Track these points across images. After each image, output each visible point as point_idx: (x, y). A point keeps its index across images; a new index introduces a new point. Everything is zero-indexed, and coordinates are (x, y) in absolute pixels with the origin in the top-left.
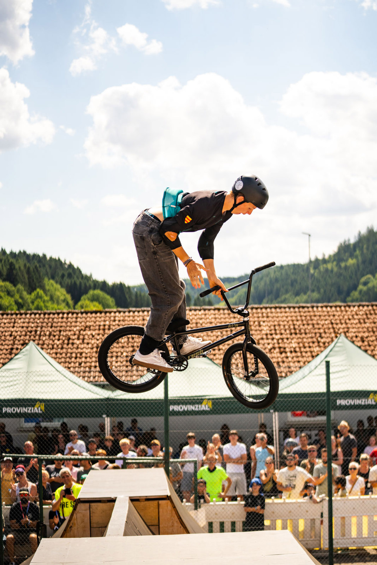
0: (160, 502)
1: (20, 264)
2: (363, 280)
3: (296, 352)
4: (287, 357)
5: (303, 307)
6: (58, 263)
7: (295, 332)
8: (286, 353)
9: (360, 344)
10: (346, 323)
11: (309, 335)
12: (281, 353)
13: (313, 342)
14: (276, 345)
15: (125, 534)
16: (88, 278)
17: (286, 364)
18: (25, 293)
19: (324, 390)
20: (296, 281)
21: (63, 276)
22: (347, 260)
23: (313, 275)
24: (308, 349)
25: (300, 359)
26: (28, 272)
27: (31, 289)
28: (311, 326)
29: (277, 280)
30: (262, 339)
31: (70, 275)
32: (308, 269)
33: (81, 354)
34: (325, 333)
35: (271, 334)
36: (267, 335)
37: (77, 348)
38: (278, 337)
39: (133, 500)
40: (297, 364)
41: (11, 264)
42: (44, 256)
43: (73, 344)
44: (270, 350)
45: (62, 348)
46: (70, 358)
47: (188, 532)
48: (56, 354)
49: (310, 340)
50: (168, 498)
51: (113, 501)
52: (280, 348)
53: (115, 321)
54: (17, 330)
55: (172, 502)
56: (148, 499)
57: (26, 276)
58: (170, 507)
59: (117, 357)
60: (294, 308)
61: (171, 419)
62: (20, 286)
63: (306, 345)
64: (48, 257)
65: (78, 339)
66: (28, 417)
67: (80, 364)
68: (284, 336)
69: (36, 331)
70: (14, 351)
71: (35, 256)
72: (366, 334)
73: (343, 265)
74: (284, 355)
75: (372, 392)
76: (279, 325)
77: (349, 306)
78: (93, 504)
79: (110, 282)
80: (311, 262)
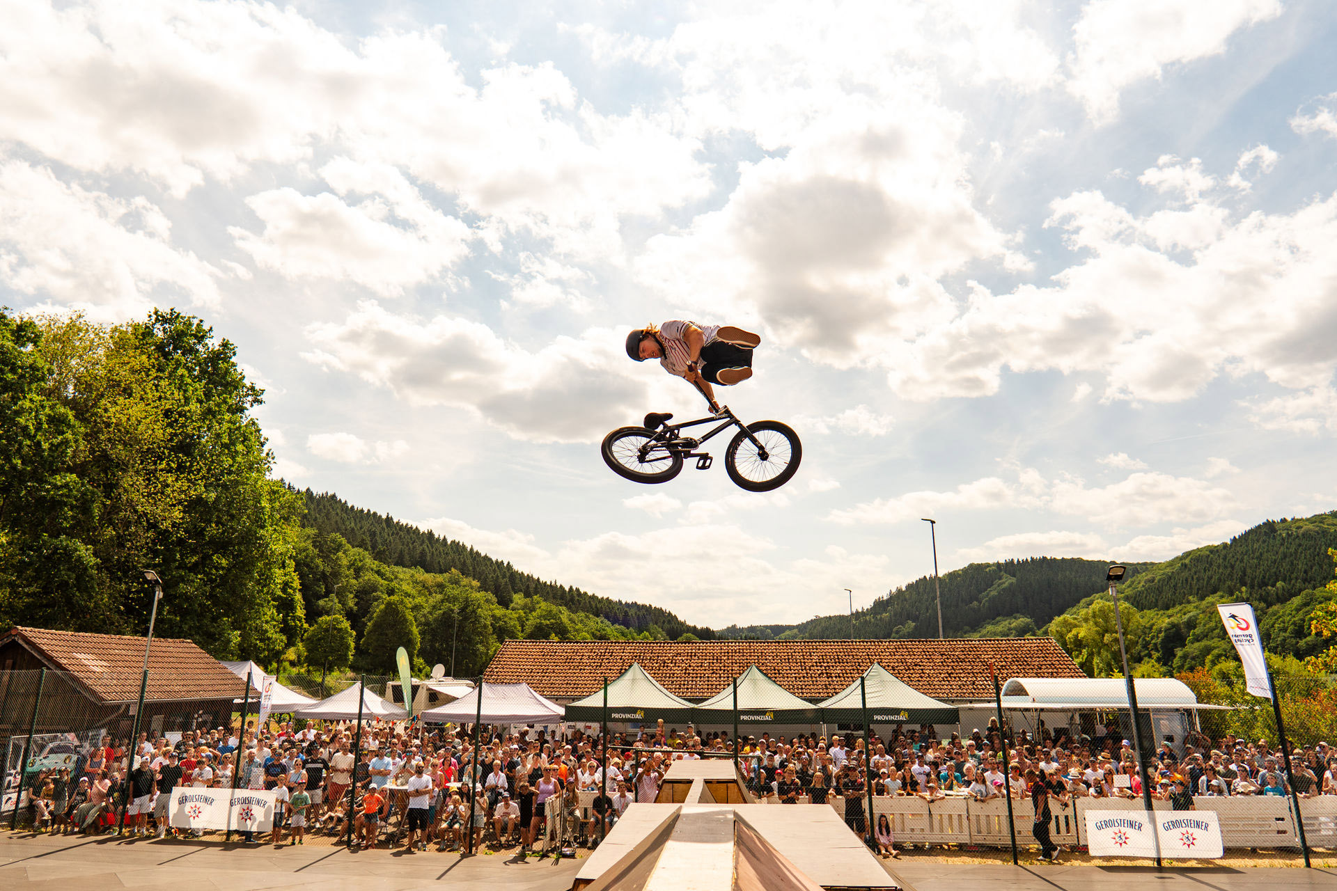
0: (729, 785)
1: (632, 612)
2: (895, 629)
3: (840, 677)
4: (833, 681)
5: (845, 642)
6: (660, 612)
7: (839, 661)
8: (832, 677)
9: (892, 672)
10: (880, 655)
11: (850, 664)
12: (828, 678)
13: (854, 670)
14: (824, 671)
15: (699, 802)
16: (683, 624)
17: (832, 687)
18: (635, 634)
19: (861, 706)
20: (841, 629)
21: (664, 622)
22: (882, 614)
23: (854, 625)
24: (849, 675)
25: (844, 683)
26: (638, 618)
27: (640, 631)
28: (851, 657)
29: (827, 629)
30: (813, 666)
31: (669, 622)
32: (850, 620)
33: (674, 674)
34: (863, 662)
35: (820, 663)
36: (816, 663)
37: (671, 670)
38: (825, 665)
39: (707, 782)
40: (840, 687)
41: (626, 612)
42: (650, 606)
43: (667, 666)
44: (819, 675)
45: (659, 670)
46: (665, 677)
47: (746, 802)
48: (655, 674)
49: (851, 668)
50: (734, 781)
51: (690, 782)
52: (827, 673)
53: (699, 649)
54: (626, 655)
55: (738, 785)
56: (719, 782)
57: (637, 621)
58: (736, 790)
59: (701, 677)
60: (837, 642)
61: (739, 726)
62: (631, 629)
63: (848, 671)
64: (653, 607)
65: (672, 663)
66: (634, 722)
67: (673, 682)
68: (830, 664)
69: (640, 656)
70: (623, 671)
71: (644, 606)
72: (897, 664)
73: (879, 617)
74: (830, 679)
75: (902, 709)
76: (826, 655)
77: (882, 642)
78: (675, 785)
79: (699, 627)
80: (852, 614)
